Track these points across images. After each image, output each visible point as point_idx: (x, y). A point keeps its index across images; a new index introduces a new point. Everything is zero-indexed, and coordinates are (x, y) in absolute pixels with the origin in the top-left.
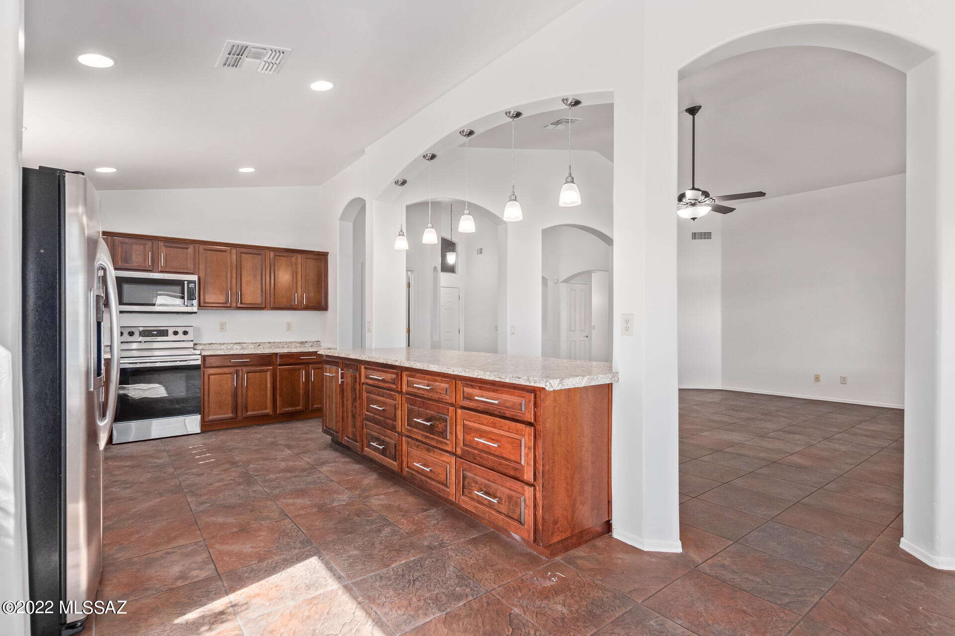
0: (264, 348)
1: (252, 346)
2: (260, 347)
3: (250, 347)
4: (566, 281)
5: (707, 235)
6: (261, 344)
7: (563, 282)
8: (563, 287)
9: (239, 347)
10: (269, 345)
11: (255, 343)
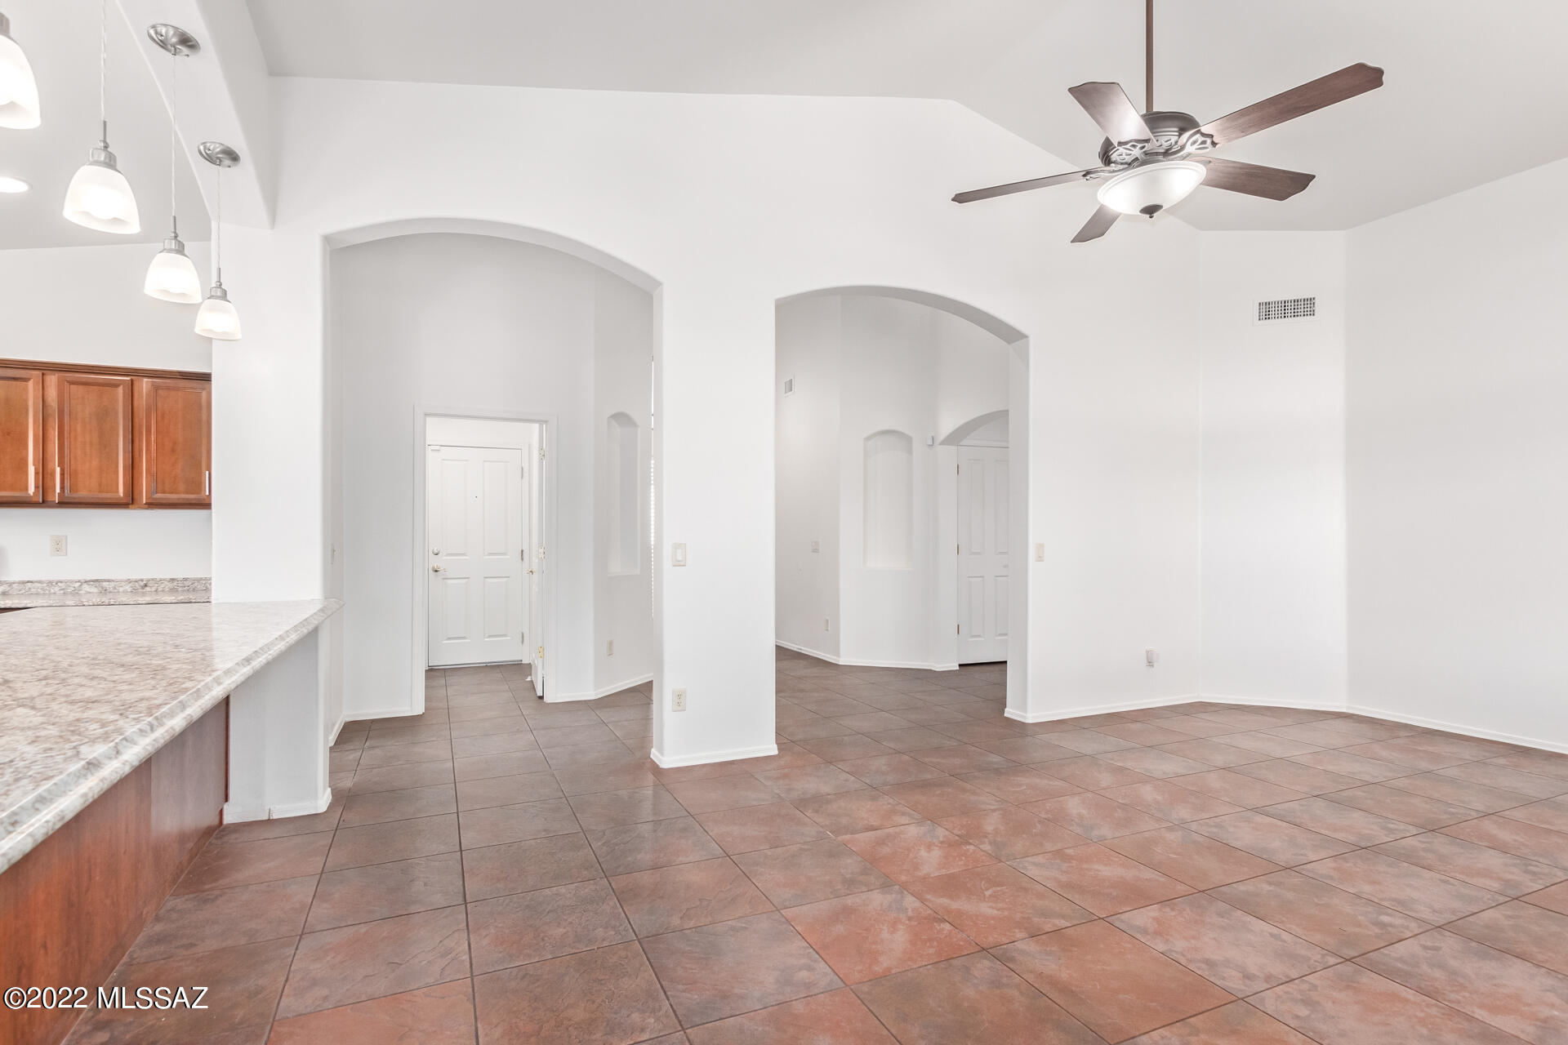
0: (156, 591)
1: (128, 588)
2: (148, 589)
3: (121, 589)
4: (955, 438)
5: (1303, 307)
6: (150, 584)
7: (942, 443)
8: (947, 456)
9: (96, 590)
10: (170, 585)
11: (136, 581)
